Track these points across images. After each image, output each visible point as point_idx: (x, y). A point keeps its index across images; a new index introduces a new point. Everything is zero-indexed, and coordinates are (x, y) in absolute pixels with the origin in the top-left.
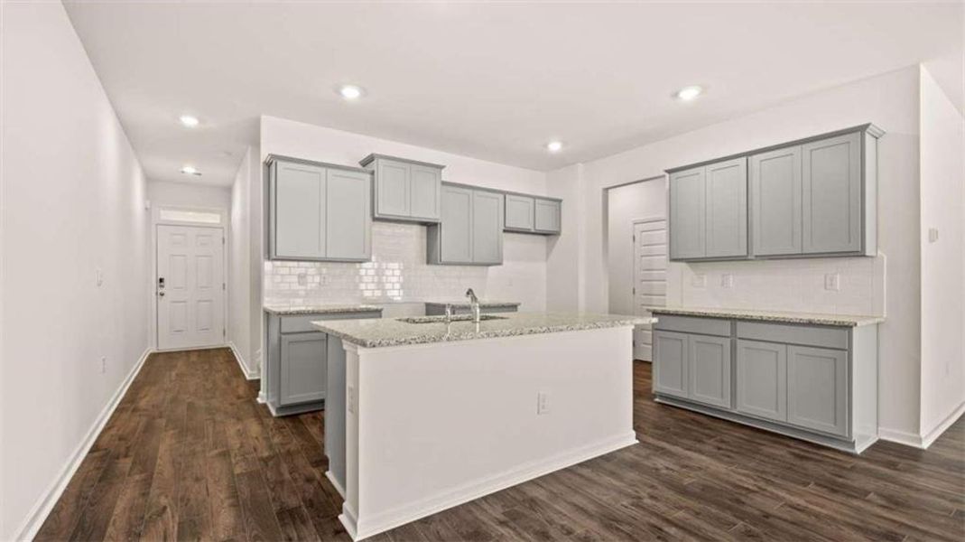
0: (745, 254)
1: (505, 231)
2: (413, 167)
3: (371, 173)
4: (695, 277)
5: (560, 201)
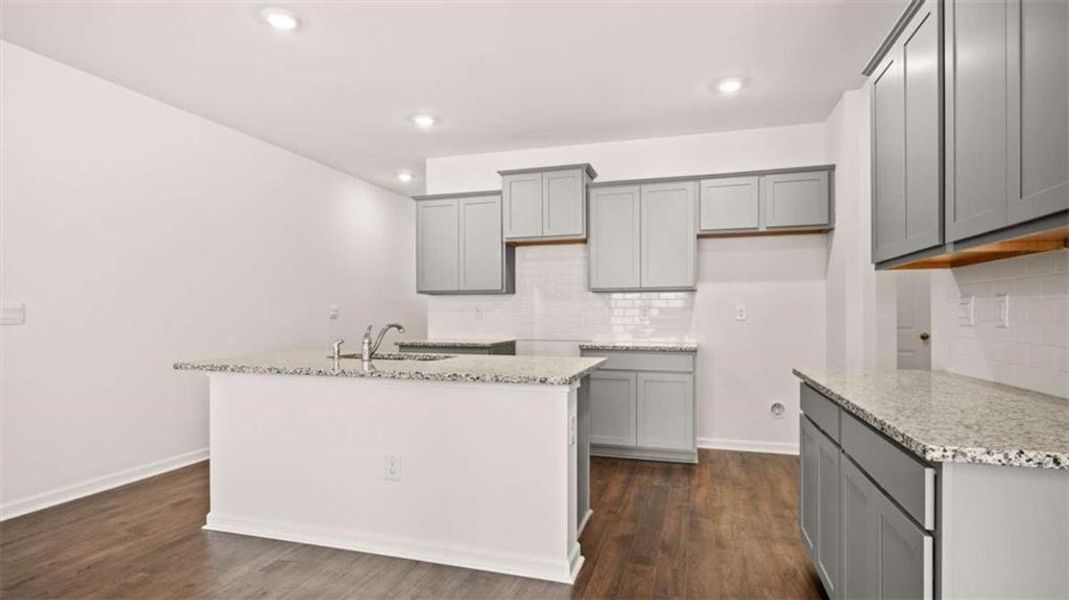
1: (700, 237)
2: (547, 175)
3: (499, 193)
4: (959, 301)
5: (831, 169)
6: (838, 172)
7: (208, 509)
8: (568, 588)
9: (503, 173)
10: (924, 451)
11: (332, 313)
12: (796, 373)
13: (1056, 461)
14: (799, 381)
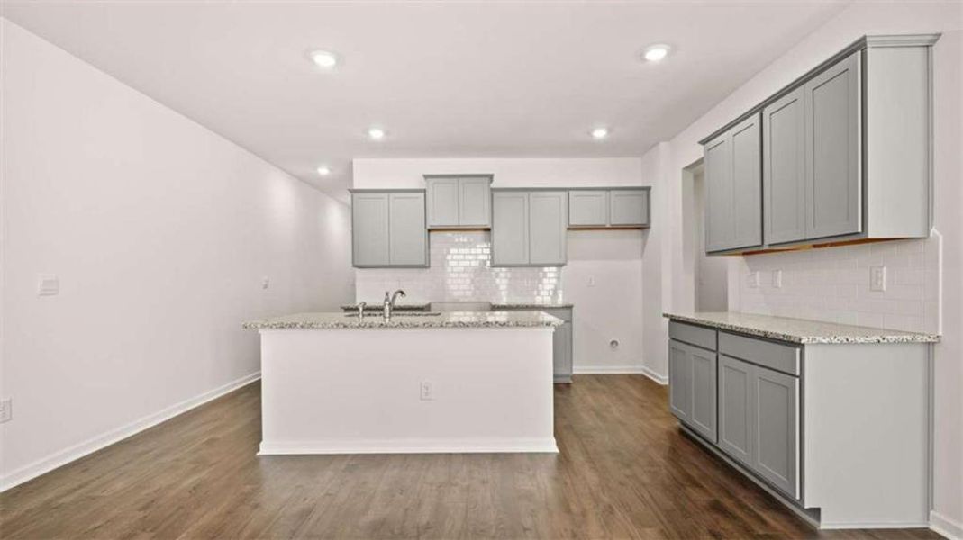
0: (759, 243)
1: (568, 229)
2: (461, 180)
3: (425, 191)
4: (749, 273)
5: (648, 189)
6: (652, 191)
7: (261, 440)
8: (555, 456)
9: (426, 177)
10: (800, 340)
11: (264, 283)
12: (666, 315)
13: (847, 340)
14: (668, 319)
